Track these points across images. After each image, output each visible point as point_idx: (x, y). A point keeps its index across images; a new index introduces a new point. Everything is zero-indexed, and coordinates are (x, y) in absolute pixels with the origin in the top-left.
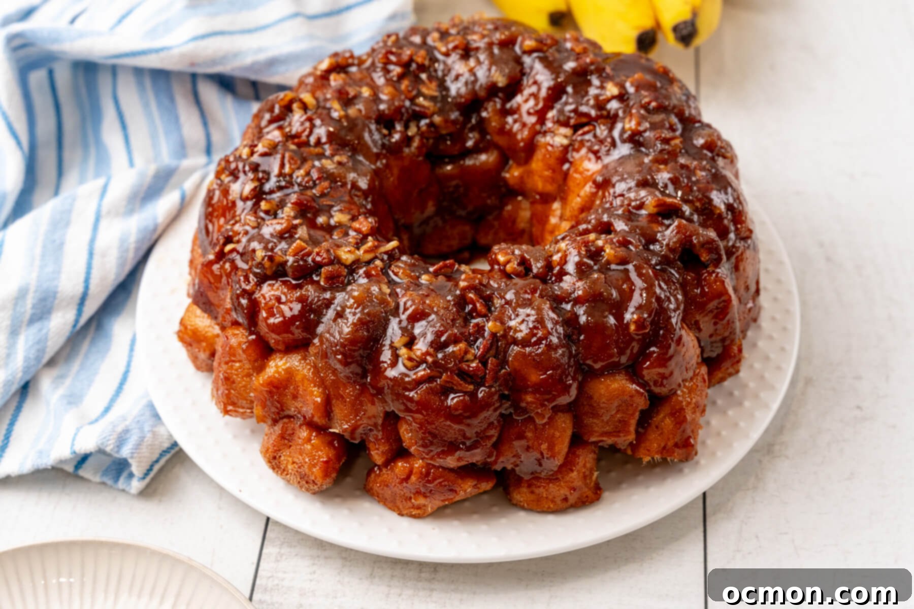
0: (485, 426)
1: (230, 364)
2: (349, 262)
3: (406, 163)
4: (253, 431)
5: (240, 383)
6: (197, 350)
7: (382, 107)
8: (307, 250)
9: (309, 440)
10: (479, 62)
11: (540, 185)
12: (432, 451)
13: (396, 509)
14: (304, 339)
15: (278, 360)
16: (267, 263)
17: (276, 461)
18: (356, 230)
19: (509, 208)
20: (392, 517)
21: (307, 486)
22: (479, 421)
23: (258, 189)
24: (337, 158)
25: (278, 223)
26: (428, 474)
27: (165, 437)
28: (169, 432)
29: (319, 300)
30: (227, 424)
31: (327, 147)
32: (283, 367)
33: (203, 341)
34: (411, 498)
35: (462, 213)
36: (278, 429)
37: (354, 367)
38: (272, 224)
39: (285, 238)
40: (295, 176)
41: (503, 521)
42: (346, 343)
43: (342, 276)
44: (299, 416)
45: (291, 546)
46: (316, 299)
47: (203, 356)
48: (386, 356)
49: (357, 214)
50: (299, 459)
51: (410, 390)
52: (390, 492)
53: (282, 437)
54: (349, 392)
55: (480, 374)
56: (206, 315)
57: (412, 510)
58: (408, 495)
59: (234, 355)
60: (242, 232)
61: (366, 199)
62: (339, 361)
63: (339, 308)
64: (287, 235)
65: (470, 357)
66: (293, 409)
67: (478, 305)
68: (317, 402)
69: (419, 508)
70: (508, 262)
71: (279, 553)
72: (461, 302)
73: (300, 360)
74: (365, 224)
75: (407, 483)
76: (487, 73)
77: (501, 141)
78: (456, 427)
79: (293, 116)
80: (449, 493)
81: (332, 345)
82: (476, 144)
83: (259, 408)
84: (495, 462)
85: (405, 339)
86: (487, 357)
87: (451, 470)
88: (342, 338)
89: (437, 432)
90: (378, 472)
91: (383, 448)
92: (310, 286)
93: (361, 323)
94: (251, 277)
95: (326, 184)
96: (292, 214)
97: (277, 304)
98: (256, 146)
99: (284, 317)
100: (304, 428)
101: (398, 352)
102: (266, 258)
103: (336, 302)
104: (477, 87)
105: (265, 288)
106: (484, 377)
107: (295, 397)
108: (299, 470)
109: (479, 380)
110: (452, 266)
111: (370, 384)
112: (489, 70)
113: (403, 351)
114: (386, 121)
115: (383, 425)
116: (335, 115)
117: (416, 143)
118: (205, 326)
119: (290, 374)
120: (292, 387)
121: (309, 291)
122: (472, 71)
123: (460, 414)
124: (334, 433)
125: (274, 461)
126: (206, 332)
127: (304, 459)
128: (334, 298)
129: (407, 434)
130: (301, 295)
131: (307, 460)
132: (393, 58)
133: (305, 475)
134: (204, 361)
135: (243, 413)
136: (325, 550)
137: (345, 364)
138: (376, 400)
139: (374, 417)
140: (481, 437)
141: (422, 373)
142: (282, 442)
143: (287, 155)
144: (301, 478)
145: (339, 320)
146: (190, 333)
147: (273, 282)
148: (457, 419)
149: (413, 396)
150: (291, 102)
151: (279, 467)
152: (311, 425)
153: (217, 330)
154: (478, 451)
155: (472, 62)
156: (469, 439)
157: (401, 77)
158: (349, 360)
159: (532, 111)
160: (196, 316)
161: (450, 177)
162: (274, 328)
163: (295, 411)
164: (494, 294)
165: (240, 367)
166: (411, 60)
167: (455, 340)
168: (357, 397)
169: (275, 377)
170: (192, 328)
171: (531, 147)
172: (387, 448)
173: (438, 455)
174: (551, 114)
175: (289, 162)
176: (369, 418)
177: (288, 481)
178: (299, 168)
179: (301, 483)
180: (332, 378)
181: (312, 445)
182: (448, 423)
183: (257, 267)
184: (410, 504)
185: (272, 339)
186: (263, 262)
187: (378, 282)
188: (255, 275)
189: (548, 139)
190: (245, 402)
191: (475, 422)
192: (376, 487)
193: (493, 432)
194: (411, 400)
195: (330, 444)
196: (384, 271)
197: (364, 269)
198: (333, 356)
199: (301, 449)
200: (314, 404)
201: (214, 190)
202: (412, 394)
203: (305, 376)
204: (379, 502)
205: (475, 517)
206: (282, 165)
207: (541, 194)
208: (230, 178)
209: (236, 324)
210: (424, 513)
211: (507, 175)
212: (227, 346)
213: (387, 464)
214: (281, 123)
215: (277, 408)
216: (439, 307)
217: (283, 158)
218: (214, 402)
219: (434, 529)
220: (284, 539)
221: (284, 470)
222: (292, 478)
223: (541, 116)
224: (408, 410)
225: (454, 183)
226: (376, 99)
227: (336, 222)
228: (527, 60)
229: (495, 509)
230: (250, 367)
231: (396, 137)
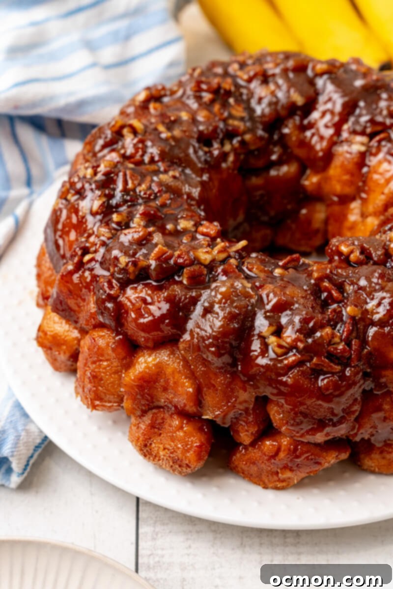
0: (351, 402)
1: (98, 363)
2: (207, 262)
3: (225, 175)
4: (115, 422)
5: (107, 380)
6: (57, 353)
7: (201, 128)
8: (168, 254)
9: (181, 428)
10: (278, 86)
11: (338, 188)
12: (302, 429)
13: (261, 483)
14: (173, 335)
15: (147, 357)
16: (131, 268)
17: (147, 449)
18: (204, 234)
19: (304, 211)
20: (257, 491)
21: (180, 469)
22: (346, 398)
23: (106, 204)
24: (171, 173)
25: (136, 232)
26: (296, 449)
27: (36, 434)
28: (39, 429)
29: (186, 298)
30: (90, 417)
31: (160, 164)
32: (153, 362)
33: (63, 344)
34: (277, 473)
35: (265, 218)
36: (147, 420)
37: (226, 359)
38: (129, 233)
39: (144, 245)
40: (138, 190)
41: (357, 485)
42: (219, 336)
43: (203, 275)
44: (170, 406)
45: (163, 524)
46: (183, 298)
47: (63, 357)
48: (256, 346)
49: (198, 220)
50: (170, 445)
51: (284, 375)
52: (256, 469)
53: (152, 426)
54: (220, 381)
55: (346, 354)
56: (64, 321)
57: (277, 483)
58: (275, 469)
59: (102, 355)
60: (99, 243)
61: (199, 207)
62: (213, 353)
63: (206, 304)
64: (144, 242)
65: (337, 340)
66: (163, 400)
67: (333, 292)
68: (189, 392)
69: (283, 481)
70: (352, 252)
71: (154, 531)
72: (316, 290)
73: (169, 355)
74: (212, 228)
75: (275, 460)
76: (287, 95)
77: (301, 153)
78: (326, 405)
79: (125, 140)
80: (314, 466)
81: (203, 339)
82: (280, 157)
83: (130, 402)
84: (356, 434)
85: (273, 329)
86: (350, 339)
87: (317, 445)
88: (215, 332)
89: (308, 411)
90: (243, 451)
91: (254, 429)
92: (175, 286)
93: (231, 317)
94: (114, 281)
95: (165, 196)
96: (142, 223)
97: (143, 306)
98: (98, 166)
99: (154, 316)
100: (175, 417)
101: (266, 340)
102: (130, 264)
103: (203, 299)
104: (279, 107)
105: (129, 292)
106: (350, 358)
107: (165, 389)
108: (171, 455)
109: (345, 361)
110: (298, 260)
111: (241, 372)
112: (288, 91)
113: (272, 340)
114: (205, 140)
115: (253, 409)
116: (163, 136)
117: (231, 158)
118: (65, 331)
119: (160, 369)
120: (162, 380)
121: (175, 291)
122: (273, 93)
123: (331, 394)
124: (207, 420)
125: (146, 449)
126: (66, 337)
127: (176, 445)
128: (201, 295)
129: (276, 415)
130: (169, 296)
131: (180, 446)
132: (204, 87)
133: (178, 459)
134: (63, 362)
135: (110, 407)
136: (195, 525)
137: (218, 354)
138: (248, 387)
139: (246, 401)
140: (347, 411)
141: (293, 358)
142: (152, 431)
143: (128, 172)
144: (173, 463)
145: (209, 316)
146: (50, 338)
147: (135, 285)
148: (328, 399)
149: (287, 381)
150: (122, 127)
151: (151, 454)
152: (182, 414)
153: (76, 334)
154: (343, 426)
155: (272, 87)
156: (336, 415)
157: (212, 101)
158: (223, 352)
159: (330, 124)
160: (55, 323)
161: (257, 188)
162: (145, 328)
163: (165, 402)
164: (345, 281)
165: (108, 366)
166: (219, 87)
167: (320, 326)
168: (229, 385)
169: (146, 372)
170: (52, 333)
171: (329, 156)
172: (256, 429)
173: (308, 432)
174: (345, 127)
175: (131, 178)
176: (241, 403)
177: (161, 466)
178: (140, 185)
179: (174, 467)
180: (203, 369)
181: (185, 432)
182: (320, 402)
183: (120, 272)
184: (275, 478)
185: (142, 337)
186: (127, 268)
187: (237, 278)
188: (118, 280)
189: (345, 148)
190: (112, 397)
191: (343, 399)
192: (242, 465)
193: (357, 408)
194: (285, 384)
195: (201, 430)
196: (239, 268)
197: (222, 267)
198: (206, 350)
199: (173, 436)
200: (187, 395)
201: (61, 210)
202: (284, 379)
203: (176, 369)
204: (244, 478)
205: (331, 483)
206: (125, 182)
207: (339, 196)
208: (76, 197)
209: (101, 326)
210: (288, 485)
211: (307, 183)
212: (95, 347)
213: (253, 444)
214: (115, 146)
215: (147, 400)
216: (298, 296)
217: (125, 175)
218: (79, 398)
219: (298, 498)
220: (156, 517)
221: (156, 456)
222: (164, 463)
223: (338, 127)
224: (280, 393)
225: (259, 193)
226: (194, 121)
227: (183, 229)
228: (320, 82)
229: (347, 475)
230: (119, 364)
231: (216, 153)
